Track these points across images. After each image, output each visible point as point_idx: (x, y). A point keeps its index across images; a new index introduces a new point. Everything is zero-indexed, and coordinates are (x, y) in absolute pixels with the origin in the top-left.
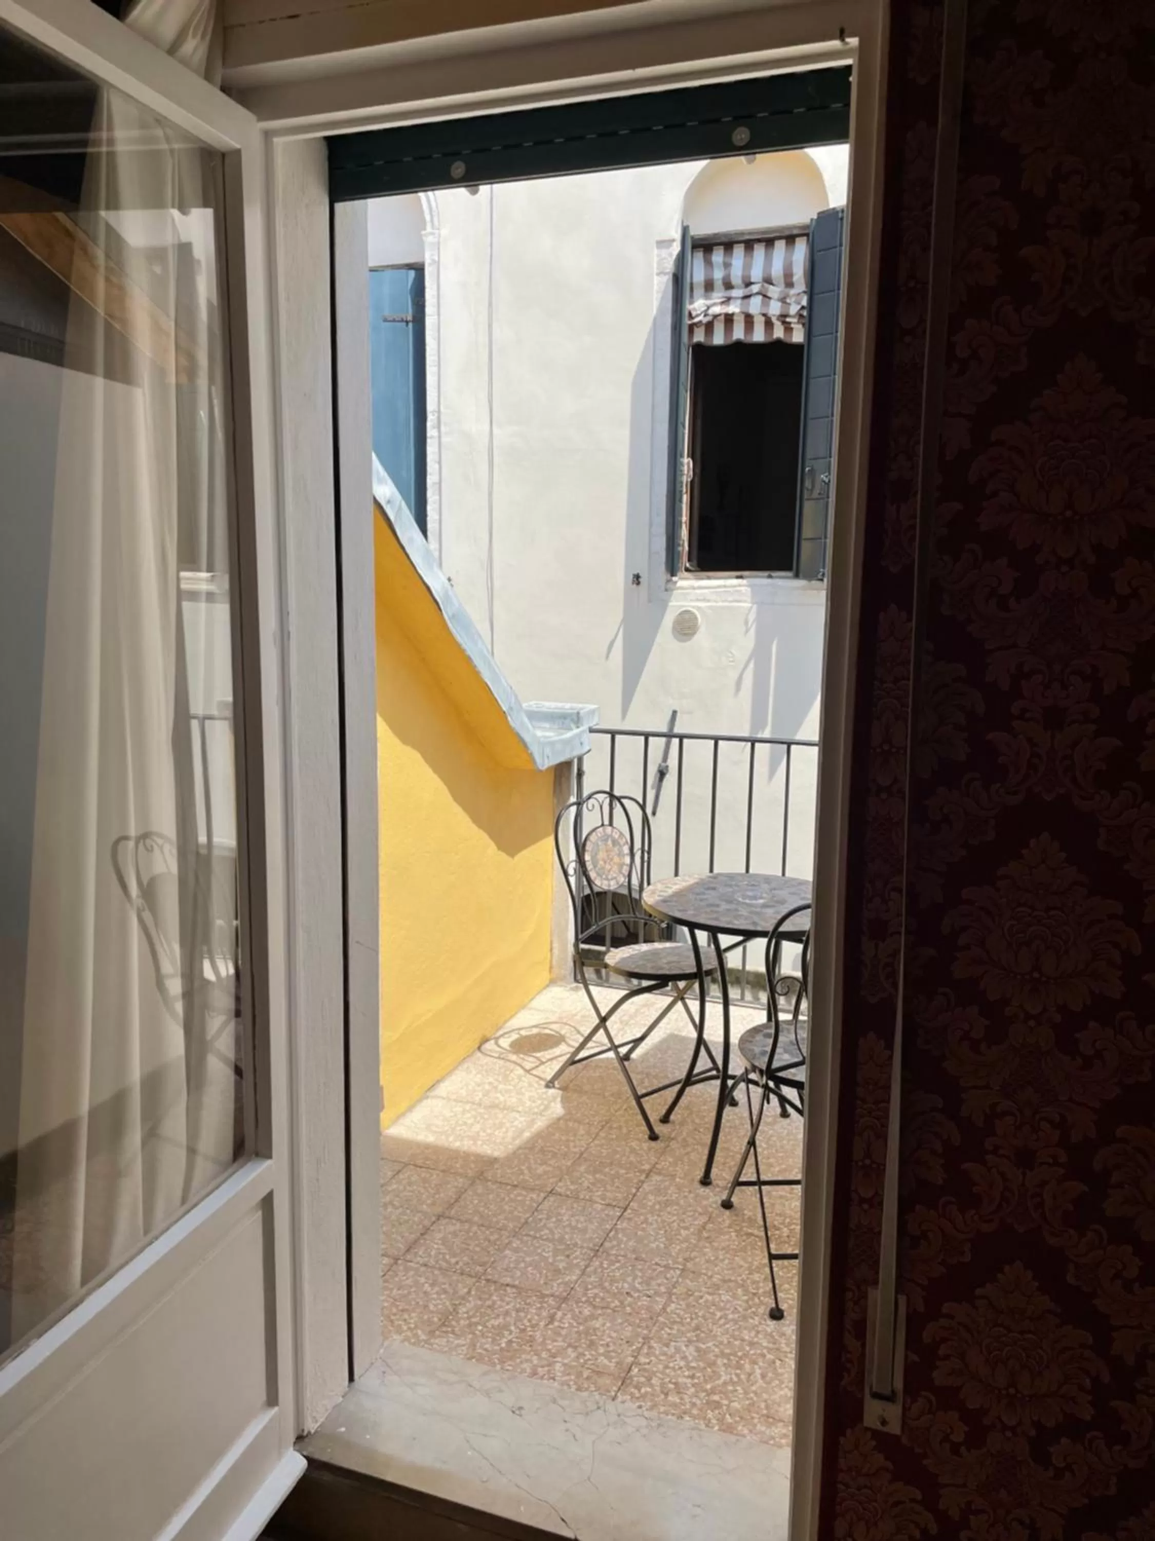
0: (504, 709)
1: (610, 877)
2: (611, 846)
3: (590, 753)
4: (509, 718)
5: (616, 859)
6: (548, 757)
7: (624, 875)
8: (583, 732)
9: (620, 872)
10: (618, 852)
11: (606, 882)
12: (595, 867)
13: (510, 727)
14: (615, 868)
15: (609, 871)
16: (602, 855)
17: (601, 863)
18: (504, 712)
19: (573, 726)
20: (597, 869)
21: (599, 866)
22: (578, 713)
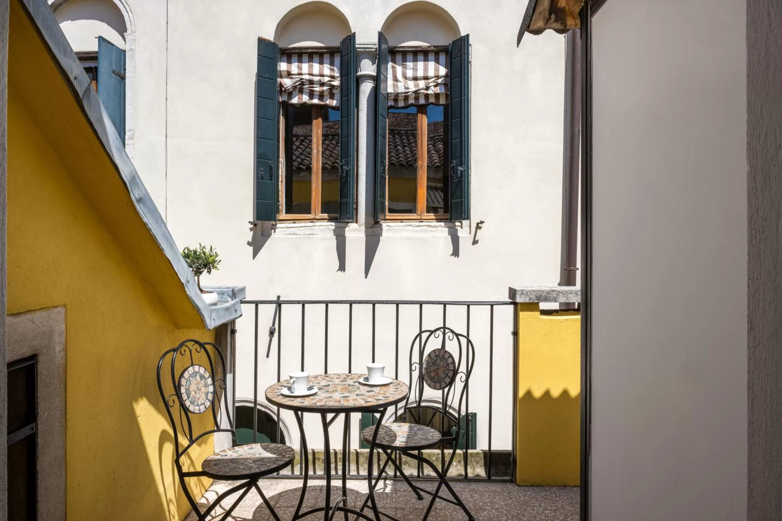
0: (182, 281)
1: (200, 403)
2: (199, 380)
3: (242, 317)
4: (186, 289)
5: (204, 389)
6: (214, 319)
7: (209, 400)
8: (237, 303)
9: (207, 399)
10: (204, 384)
11: (197, 408)
12: (188, 397)
13: (187, 295)
14: (203, 396)
15: (199, 399)
16: (193, 387)
17: (193, 393)
18: (183, 284)
19: (229, 299)
20: (190, 399)
21: (191, 396)
22: (233, 290)
